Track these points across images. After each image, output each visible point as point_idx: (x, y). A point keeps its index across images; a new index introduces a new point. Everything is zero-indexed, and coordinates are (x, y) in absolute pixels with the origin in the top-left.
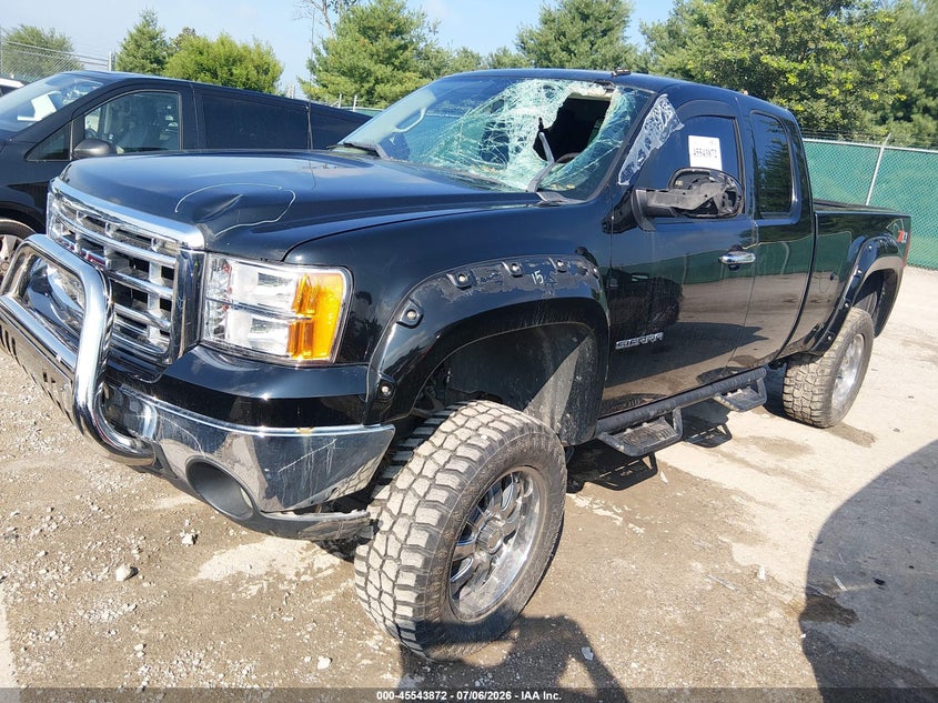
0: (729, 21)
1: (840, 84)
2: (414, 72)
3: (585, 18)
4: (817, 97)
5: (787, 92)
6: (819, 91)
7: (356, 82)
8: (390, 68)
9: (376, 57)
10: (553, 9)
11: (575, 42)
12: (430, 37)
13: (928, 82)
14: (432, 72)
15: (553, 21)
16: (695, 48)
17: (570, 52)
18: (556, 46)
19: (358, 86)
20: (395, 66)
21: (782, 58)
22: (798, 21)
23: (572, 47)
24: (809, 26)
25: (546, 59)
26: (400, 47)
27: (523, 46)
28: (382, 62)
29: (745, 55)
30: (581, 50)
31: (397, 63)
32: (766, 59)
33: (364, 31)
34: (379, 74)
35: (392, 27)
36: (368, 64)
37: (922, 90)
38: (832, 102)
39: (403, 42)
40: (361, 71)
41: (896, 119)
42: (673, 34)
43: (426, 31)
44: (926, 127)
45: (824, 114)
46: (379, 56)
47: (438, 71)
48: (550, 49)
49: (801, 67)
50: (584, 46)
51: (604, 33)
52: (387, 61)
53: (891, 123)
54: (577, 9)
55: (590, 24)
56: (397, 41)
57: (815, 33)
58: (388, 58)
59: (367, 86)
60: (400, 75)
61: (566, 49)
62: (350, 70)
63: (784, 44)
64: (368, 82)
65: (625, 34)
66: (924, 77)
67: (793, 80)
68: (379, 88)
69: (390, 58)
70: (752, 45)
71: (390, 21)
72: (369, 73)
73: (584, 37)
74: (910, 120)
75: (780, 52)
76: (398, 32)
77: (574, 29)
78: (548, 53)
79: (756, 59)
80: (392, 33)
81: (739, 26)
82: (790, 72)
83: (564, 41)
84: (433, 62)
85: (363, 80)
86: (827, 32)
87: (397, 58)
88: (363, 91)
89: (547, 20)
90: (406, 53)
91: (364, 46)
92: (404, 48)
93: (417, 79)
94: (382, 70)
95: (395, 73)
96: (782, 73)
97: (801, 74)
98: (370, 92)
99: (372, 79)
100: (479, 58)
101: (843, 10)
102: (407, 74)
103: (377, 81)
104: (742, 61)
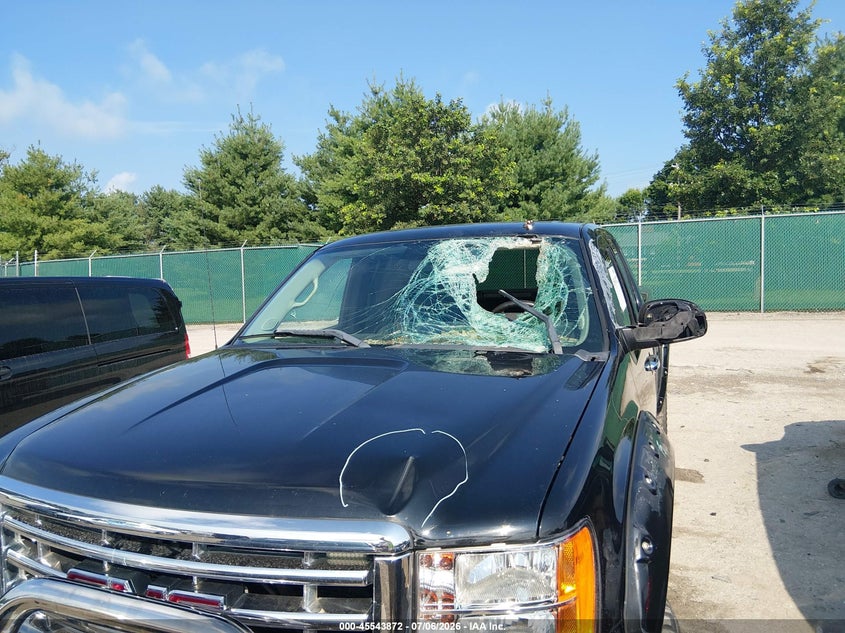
0: (379, 150)
1: (473, 188)
2: (82, 218)
3: (244, 157)
4: (460, 200)
5: (436, 199)
6: (461, 196)
7: (21, 236)
8: (55, 218)
9: (38, 210)
10: (213, 152)
11: (240, 177)
12: (90, 186)
13: (524, 177)
14: (99, 216)
15: (216, 161)
16: (348, 173)
17: (238, 186)
18: (223, 182)
19: (24, 239)
20: (61, 216)
21: (427, 174)
22: (430, 146)
23: (239, 182)
24: (439, 148)
25: (217, 194)
26: (62, 199)
27: (191, 184)
28: (45, 214)
29: (399, 175)
30: (248, 183)
31: (62, 212)
32: (416, 176)
33: (22, 189)
34: (44, 225)
35: (50, 181)
36: (30, 217)
37: (521, 184)
38: (472, 202)
39: (64, 194)
40: (26, 225)
41: (509, 207)
42: (324, 163)
43: (85, 181)
44: (531, 210)
45: (468, 212)
46: (41, 209)
47: (105, 215)
48: (219, 185)
49: (443, 179)
50: (250, 180)
51: (264, 167)
52: (52, 213)
53: (508, 210)
54: (236, 150)
55: (249, 161)
56: (59, 193)
57: (446, 153)
58: (52, 210)
59: (33, 238)
60: (67, 223)
61: (233, 183)
62: (12, 226)
63: (425, 163)
64: (34, 234)
65: (282, 167)
66: (520, 175)
67: (440, 190)
68: (47, 238)
69: (53, 209)
70: (402, 167)
71: (48, 176)
72: (34, 226)
73: (247, 172)
74: (518, 206)
75: (423, 170)
76: (58, 185)
77: (237, 166)
78: (218, 188)
79: (408, 177)
80: (52, 187)
81: (387, 153)
82: (436, 183)
83: (230, 177)
84: (99, 207)
85: (28, 232)
86: (454, 151)
87: (62, 208)
88: (30, 243)
89: (209, 161)
90: (70, 202)
91: (23, 202)
92: (67, 198)
93: (87, 225)
94: (46, 222)
95: (62, 222)
96: (430, 185)
97: (444, 185)
98: (38, 244)
99: (38, 231)
100: (135, 198)
101: (460, 135)
102: (75, 221)
103: (44, 232)
104: (397, 180)
